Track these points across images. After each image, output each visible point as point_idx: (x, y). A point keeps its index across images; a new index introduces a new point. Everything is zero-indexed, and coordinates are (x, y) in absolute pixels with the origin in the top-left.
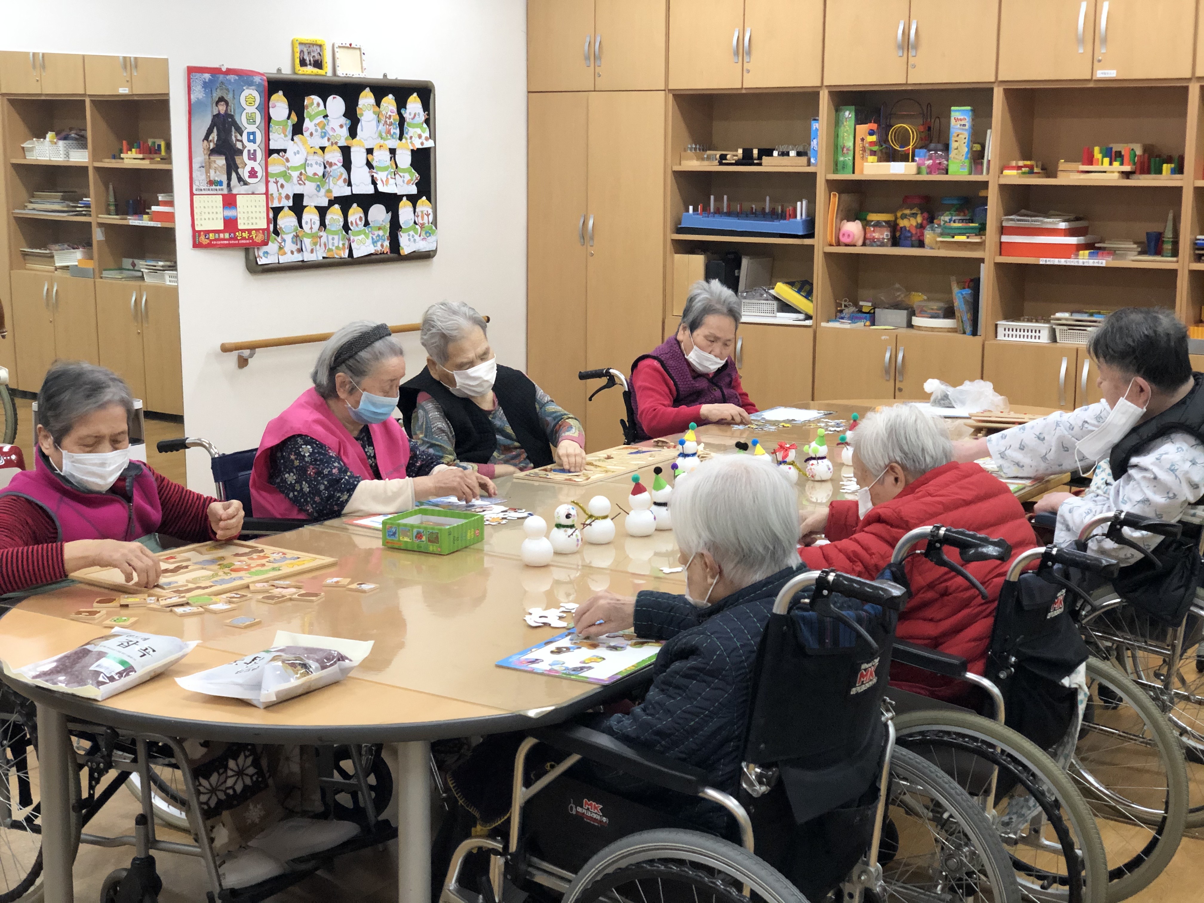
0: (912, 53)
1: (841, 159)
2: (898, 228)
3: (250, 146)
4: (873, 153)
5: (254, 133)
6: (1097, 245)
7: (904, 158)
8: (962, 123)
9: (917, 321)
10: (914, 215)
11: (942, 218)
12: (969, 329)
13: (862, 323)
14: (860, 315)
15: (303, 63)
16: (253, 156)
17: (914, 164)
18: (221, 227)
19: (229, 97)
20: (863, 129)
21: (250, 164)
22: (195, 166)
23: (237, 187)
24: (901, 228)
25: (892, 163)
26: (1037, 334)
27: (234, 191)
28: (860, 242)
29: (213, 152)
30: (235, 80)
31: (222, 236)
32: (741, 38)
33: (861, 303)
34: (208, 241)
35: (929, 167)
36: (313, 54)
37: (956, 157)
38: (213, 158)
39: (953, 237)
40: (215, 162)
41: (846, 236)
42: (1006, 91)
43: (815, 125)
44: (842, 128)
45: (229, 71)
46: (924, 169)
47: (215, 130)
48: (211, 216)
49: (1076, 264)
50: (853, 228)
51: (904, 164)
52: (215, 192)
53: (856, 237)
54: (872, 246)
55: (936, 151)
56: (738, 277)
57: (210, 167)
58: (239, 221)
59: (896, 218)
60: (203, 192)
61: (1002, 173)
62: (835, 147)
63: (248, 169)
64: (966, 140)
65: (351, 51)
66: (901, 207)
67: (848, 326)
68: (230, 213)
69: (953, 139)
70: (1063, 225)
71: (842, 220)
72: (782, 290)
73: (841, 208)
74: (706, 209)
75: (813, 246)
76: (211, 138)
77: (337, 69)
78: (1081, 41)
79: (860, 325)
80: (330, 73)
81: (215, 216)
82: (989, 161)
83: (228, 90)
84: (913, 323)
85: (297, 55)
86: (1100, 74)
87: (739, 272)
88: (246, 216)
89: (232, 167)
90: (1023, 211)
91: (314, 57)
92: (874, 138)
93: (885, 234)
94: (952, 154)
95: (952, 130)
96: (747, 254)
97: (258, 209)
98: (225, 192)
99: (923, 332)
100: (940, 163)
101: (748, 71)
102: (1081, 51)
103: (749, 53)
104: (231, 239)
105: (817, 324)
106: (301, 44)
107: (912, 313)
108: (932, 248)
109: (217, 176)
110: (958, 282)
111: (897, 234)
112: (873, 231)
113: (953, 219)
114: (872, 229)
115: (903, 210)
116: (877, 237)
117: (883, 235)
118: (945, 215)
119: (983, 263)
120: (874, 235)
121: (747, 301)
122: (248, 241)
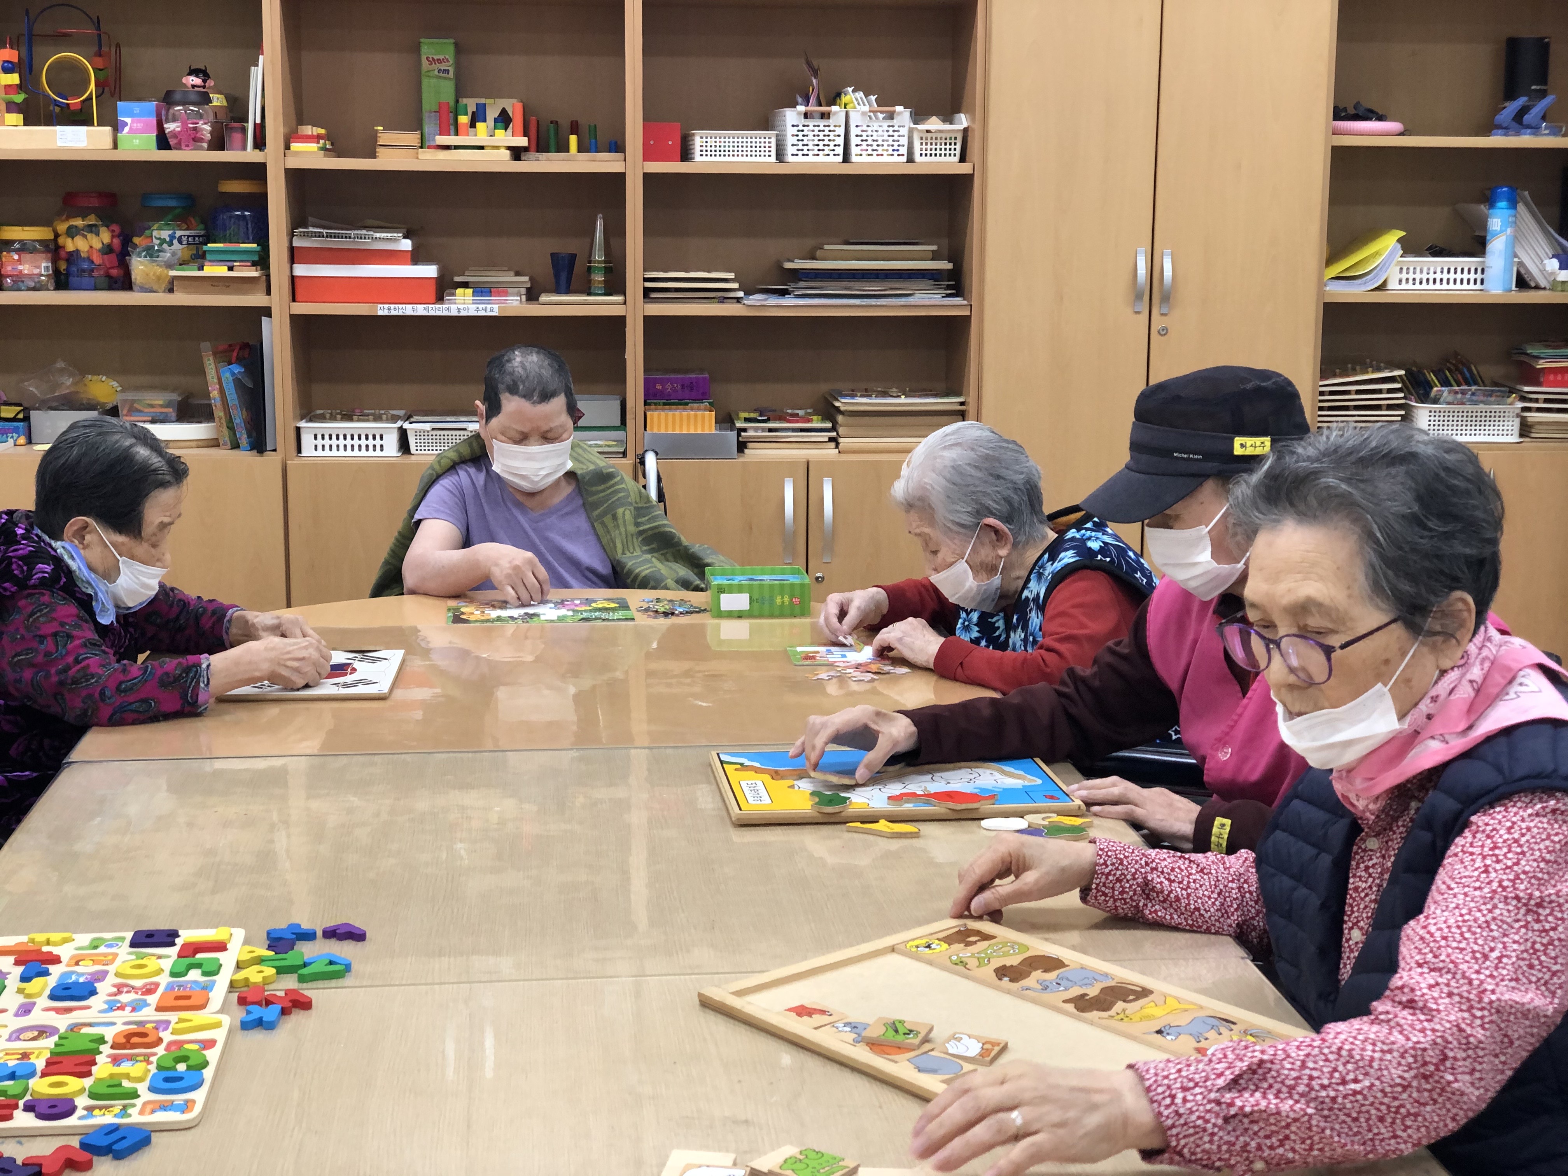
2: (63, 254)
4: (11, 107)
7: (80, 118)
10: (92, 229)
11: (151, 234)
12: (244, 440)
13: (10, 442)
17: (106, 129)
24: (71, 254)
25: (58, 128)
26: (378, 442)
39: (201, 268)
49: (446, 313)
51: (83, 130)
59: (57, 235)
61: (287, 147)
66: (62, 215)
92: (13, 78)
93: (42, 267)
110: (215, 354)
111: (63, 266)
112: (19, 260)
113: (177, 235)
114: (16, 257)
115: (67, 219)
116: (26, 272)
117: (39, 267)
118: (155, 227)
119: (270, 316)
120: (20, 267)
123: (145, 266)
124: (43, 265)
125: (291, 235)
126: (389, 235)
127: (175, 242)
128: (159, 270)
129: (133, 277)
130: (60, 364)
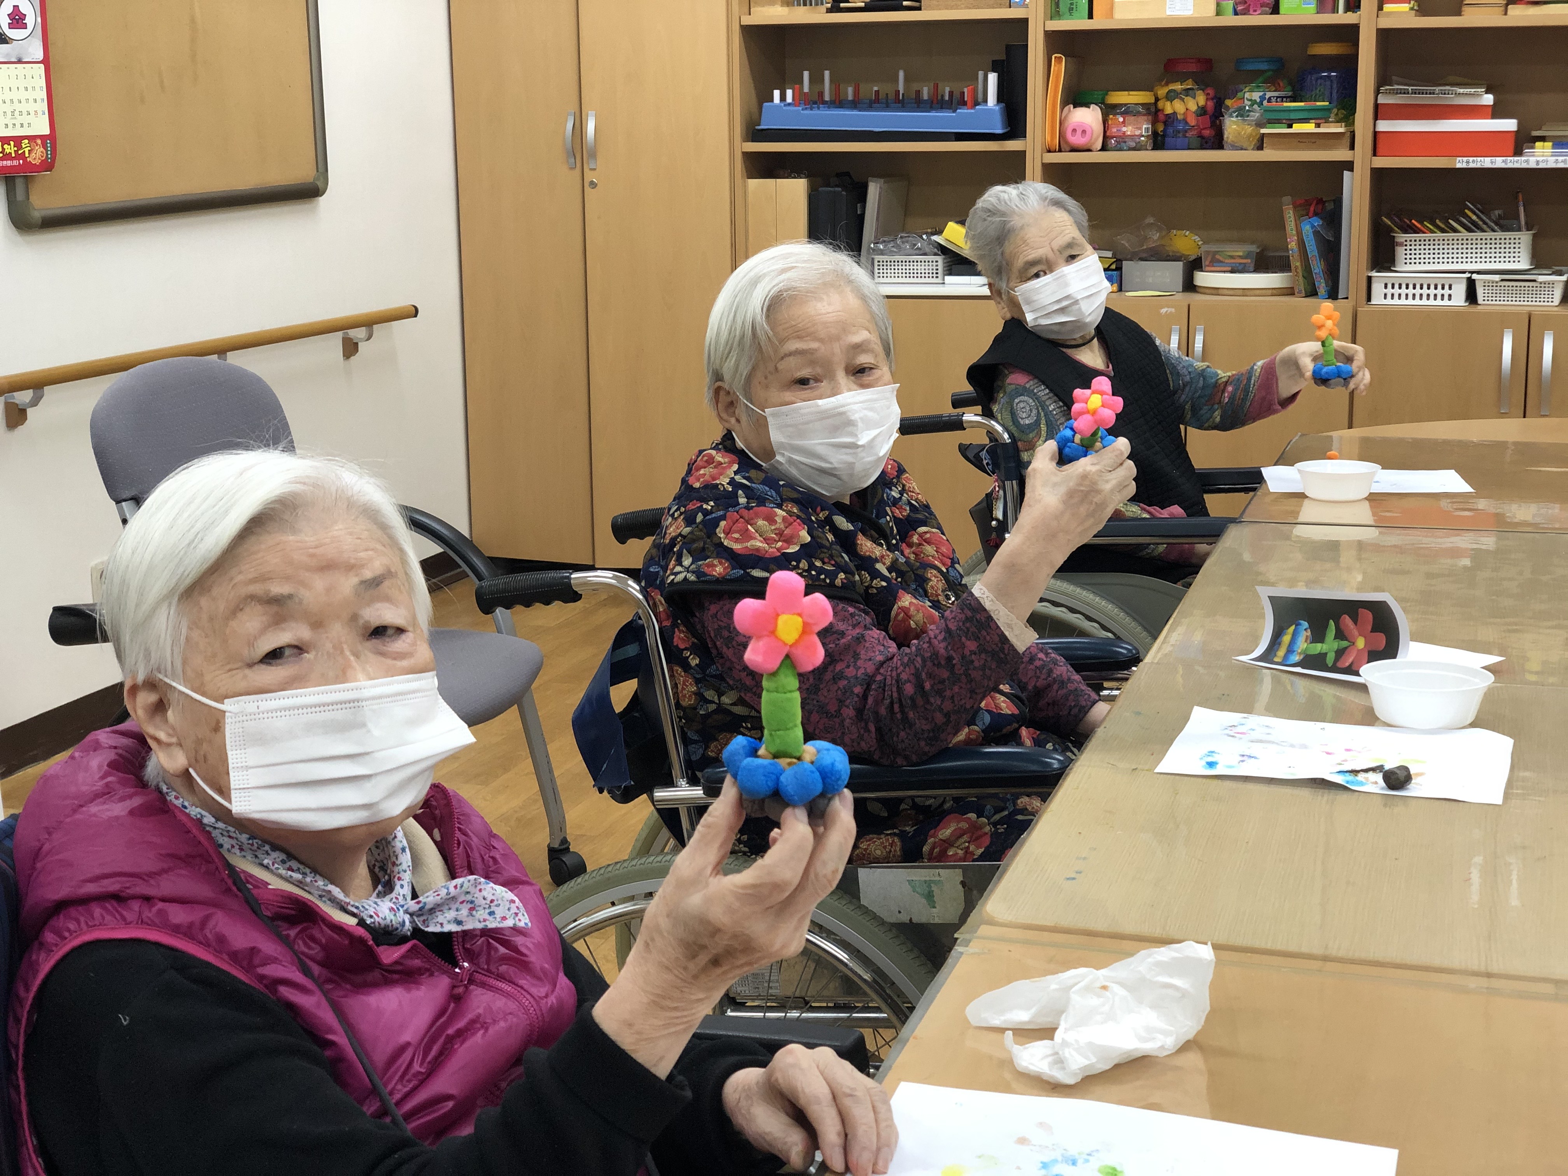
2: (1161, 117)
9: (1203, 278)
10: (1189, 92)
11: (1243, 95)
12: (1321, 288)
24: (1169, 116)
26: (1446, 292)
28: (1099, 145)
41: (1079, 132)
46: (1230, 7)
49: (1524, 166)
50: (1087, 118)
53: (1092, 136)
54: (1121, 150)
56: (860, 217)
59: (1157, 100)
63: (7, 8)
66: (1163, 80)
71: (1069, 105)
72: (954, 233)
75: (1023, 153)
84: (1197, 283)
87: (864, 210)
93: (1143, 128)
96: (877, 174)
97: (31, 95)
107: (1194, 265)
110: (1295, 207)
111: (1160, 128)
112: (1124, 122)
113: (1267, 97)
114: (1121, 119)
115: (1167, 84)
116: (1129, 133)
117: (1140, 129)
118: (1247, 89)
119: (1351, 169)
120: (1124, 129)
121: (885, 258)
122: (15, 163)
123: (1238, 126)
124: (1145, 126)
125: (1377, 92)
126: (1473, 90)
127: (1265, 103)
128: (1249, 129)
129: (1225, 136)
130: (1150, 220)
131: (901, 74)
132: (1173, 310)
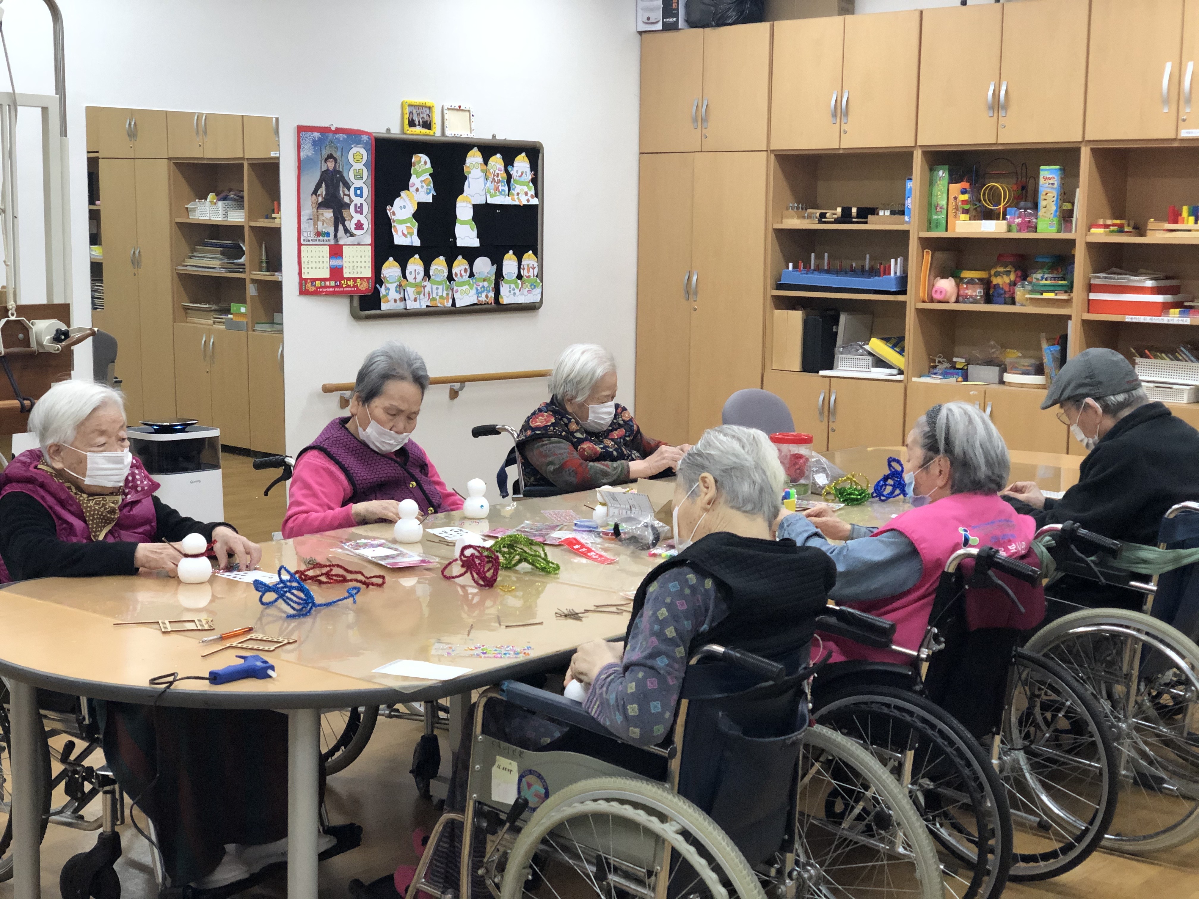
0: (1002, 113)
1: (935, 217)
2: (992, 285)
3: (357, 201)
4: (966, 212)
5: (361, 189)
6: (1186, 304)
7: (996, 216)
8: (1051, 181)
9: (1008, 377)
10: (1008, 273)
11: (1034, 275)
13: (954, 379)
14: (952, 371)
15: (412, 124)
16: (359, 210)
17: (1005, 222)
18: (328, 276)
19: (337, 155)
20: (956, 188)
21: (357, 217)
22: (304, 219)
23: (344, 239)
24: (995, 285)
25: (984, 221)
27: (341, 242)
28: (953, 299)
29: (320, 206)
30: (344, 138)
31: (328, 283)
32: (839, 99)
33: (955, 359)
34: (314, 289)
35: (1018, 224)
36: (422, 116)
37: (1045, 215)
38: (320, 211)
39: (1042, 294)
40: (322, 214)
41: (939, 292)
42: (1093, 150)
43: (909, 185)
44: (936, 187)
45: (338, 131)
46: (1014, 227)
47: (324, 185)
48: (318, 265)
49: (1164, 322)
50: (946, 285)
51: (995, 222)
52: (322, 243)
53: (948, 295)
54: (966, 303)
55: (1026, 209)
56: (836, 333)
57: (318, 220)
58: (345, 271)
59: (990, 276)
60: (311, 243)
61: (1089, 231)
62: (929, 206)
63: (354, 221)
64: (1055, 199)
65: (460, 113)
66: (994, 266)
67: (938, 381)
68: (336, 262)
69: (1041, 197)
70: (1149, 283)
71: (936, 277)
72: (877, 345)
73: (934, 265)
74: (807, 266)
75: (905, 302)
76: (319, 193)
77: (446, 129)
78: (1166, 101)
79: (952, 380)
80: (438, 133)
81: (321, 265)
82: (1077, 219)
83: (337, 148)
84: (1005, 379)
85: (407, 116)
86: (1184, 133)
87: (837, 328)
88: (351, 265)
89: (339, 220)
90: (1114, 269)
91: (423, 118)
92: (966, 197)
93: (977, 292)
94: (1041, 212)
95: (1041, 189)
96: (845, 311)
97: (363, 259)
98: (332, 242)
99: (1013, 388)
100: (1029, 221)
101: (846, 132)
102: (1166, 110)
103: (847, 114)
104: (336, 286)
105: (908, 380)
106: (410, 106)
107: (1004, 369)
108: (1022, 305)
109: (325, 228)
110: (1047, 339)
111: (990, 291)
112: (967, 288)
113: (1046, 277)
114: (965, 286)
115: (997, 268)
116: (971, 294)
117: (976, 291)
118: (1037, 272)
119: (1071, 320)
120: (967, 291)
121: (843, 356)
122: (353, 289)
124: (978, 290)
125: (1090, 277)
127: (1044, 280)
129: (1016, 298)
130: (992, 343)
131: (868, 256)
132: (976, 393)
